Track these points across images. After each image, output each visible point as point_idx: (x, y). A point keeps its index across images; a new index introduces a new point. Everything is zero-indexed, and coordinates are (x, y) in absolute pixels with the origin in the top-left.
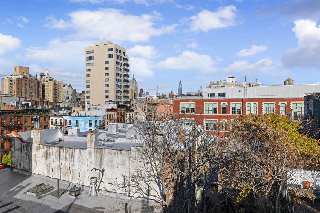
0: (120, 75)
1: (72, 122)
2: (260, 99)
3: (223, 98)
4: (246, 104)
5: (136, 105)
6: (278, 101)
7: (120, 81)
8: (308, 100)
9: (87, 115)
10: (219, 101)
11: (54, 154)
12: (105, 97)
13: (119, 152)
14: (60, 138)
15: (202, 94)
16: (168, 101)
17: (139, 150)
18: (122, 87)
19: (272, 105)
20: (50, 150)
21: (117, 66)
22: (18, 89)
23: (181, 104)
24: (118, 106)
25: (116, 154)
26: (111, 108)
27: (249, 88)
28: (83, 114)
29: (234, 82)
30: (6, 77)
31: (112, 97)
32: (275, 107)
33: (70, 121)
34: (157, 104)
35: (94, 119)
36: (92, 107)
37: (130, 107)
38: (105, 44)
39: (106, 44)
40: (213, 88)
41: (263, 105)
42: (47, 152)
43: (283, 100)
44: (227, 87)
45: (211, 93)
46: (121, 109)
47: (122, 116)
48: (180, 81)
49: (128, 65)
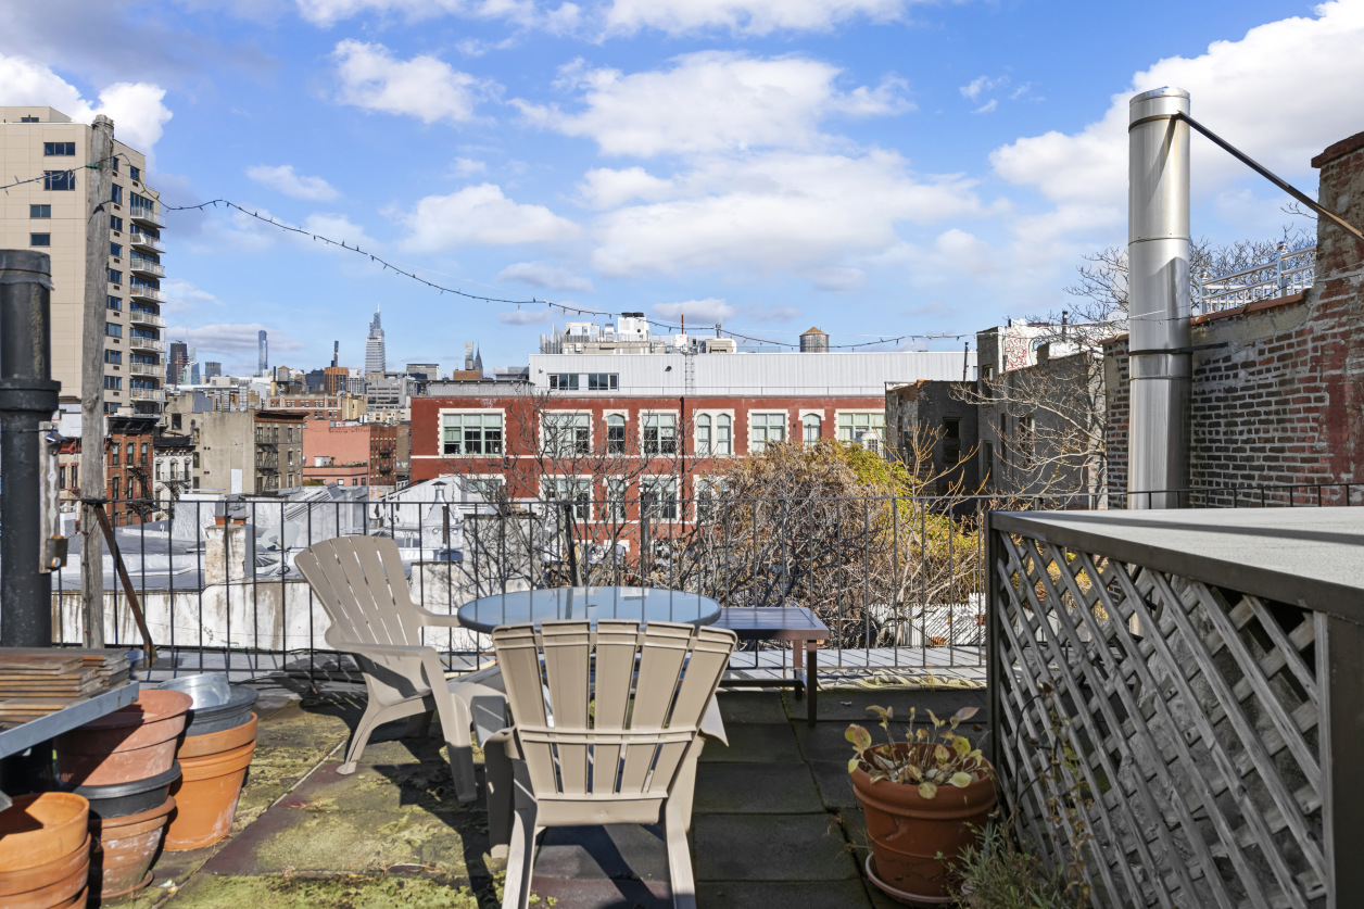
0: (114, 275)
2: (741, 397)
3: (610, 392)
4: (695, 419)
5: (193, 423)
6: (796, 406)
7: (113, 303)
8: (900, 404)
10: (597, 406)
15: (526, 375)
16: (330, 405)
18: (126, 332)
19: (778, 421)
21: (96, 232)
23: (445, 415)
24: (117, 424)
27: (699, 358)
29: (643, 332)
32: (787, 429)
37: (165, 428)
38: (25, 120)
39: (36, 120)
40: (569, 352)
41: (751, 421)
43: (811, 402)
44: (621, 350)
45: (564, 371)
46: (131, 439)
47: (135, 471)
48: (377, 317)
49: (152, 230)
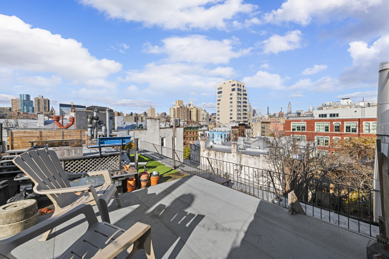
0: (240, 102)
1: (210, 135)
3: (336, 118)
4: (363, 124)
5: (252, 124)
7: (240, 106)
9: (219, 130)
10: (331, 121)
11: (213, 154)
12: (230, 118)
13: (252, 156)
14: (211, 146)
15: (312, 115)
16: (278, 120)
17: (265, 157)
18: (242, 111)
20: (211, 152)
21: (238, 96)
22: (178, 114)
23: (292, 123)
24: (240, 125)
25: (250, 157)
26: (234, 126)
27: (367, 108)
28: (217, 130)
29: (349, 103)
30: (172, 107)
31: (235, 118)
33: (209, 134)
34: (269, 123)
35: (224, 133)
36: (221, 125)
37: (247, 125)
38: (229, 82)
39: (231, 82)
40: (325, 109)
42: (209, 153)
44: (340, 108)
45: (323, 114)
46: (242, 127)
47: (242, 131)
48: (290, 102)
49: (246, 95)
